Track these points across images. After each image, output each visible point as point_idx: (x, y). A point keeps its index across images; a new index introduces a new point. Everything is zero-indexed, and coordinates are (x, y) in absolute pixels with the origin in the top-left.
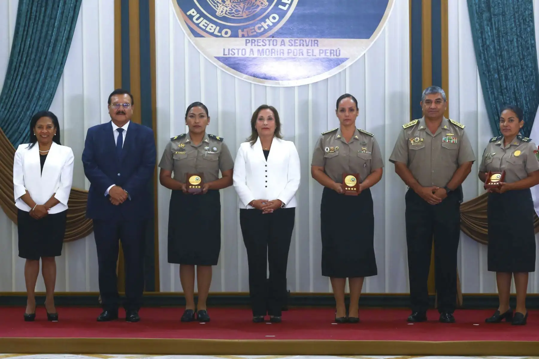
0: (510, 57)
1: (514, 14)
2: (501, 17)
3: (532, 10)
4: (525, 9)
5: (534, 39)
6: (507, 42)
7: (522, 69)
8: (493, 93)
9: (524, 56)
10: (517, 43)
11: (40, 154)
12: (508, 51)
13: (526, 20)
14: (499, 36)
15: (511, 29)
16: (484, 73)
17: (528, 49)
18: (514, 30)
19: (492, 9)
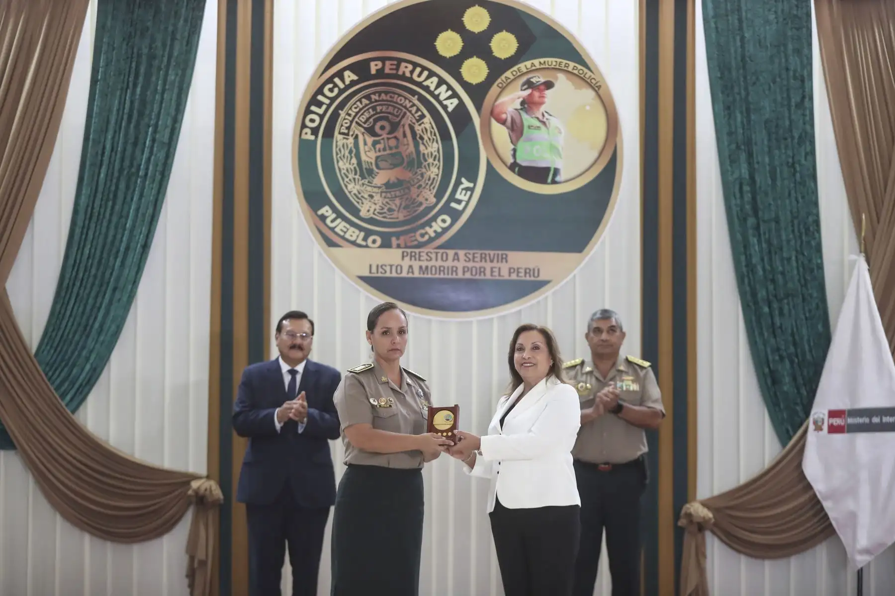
0: (786, 283)
1: (792, 222)
2: (773, 225)
3: (817, 215)
4: (809, 214)
5: (821, 257)
6: (782, 259)
7: (804, 300)
8: (761, 334)
9: (805, 280)
10: (797, 262)
12: (783, 273)
13: (809, 230)
14: (770, 252)
15: (788, 241)
16: (748, 306)
17: (812, 271)
18: (793, 243)
19: (760, 213)
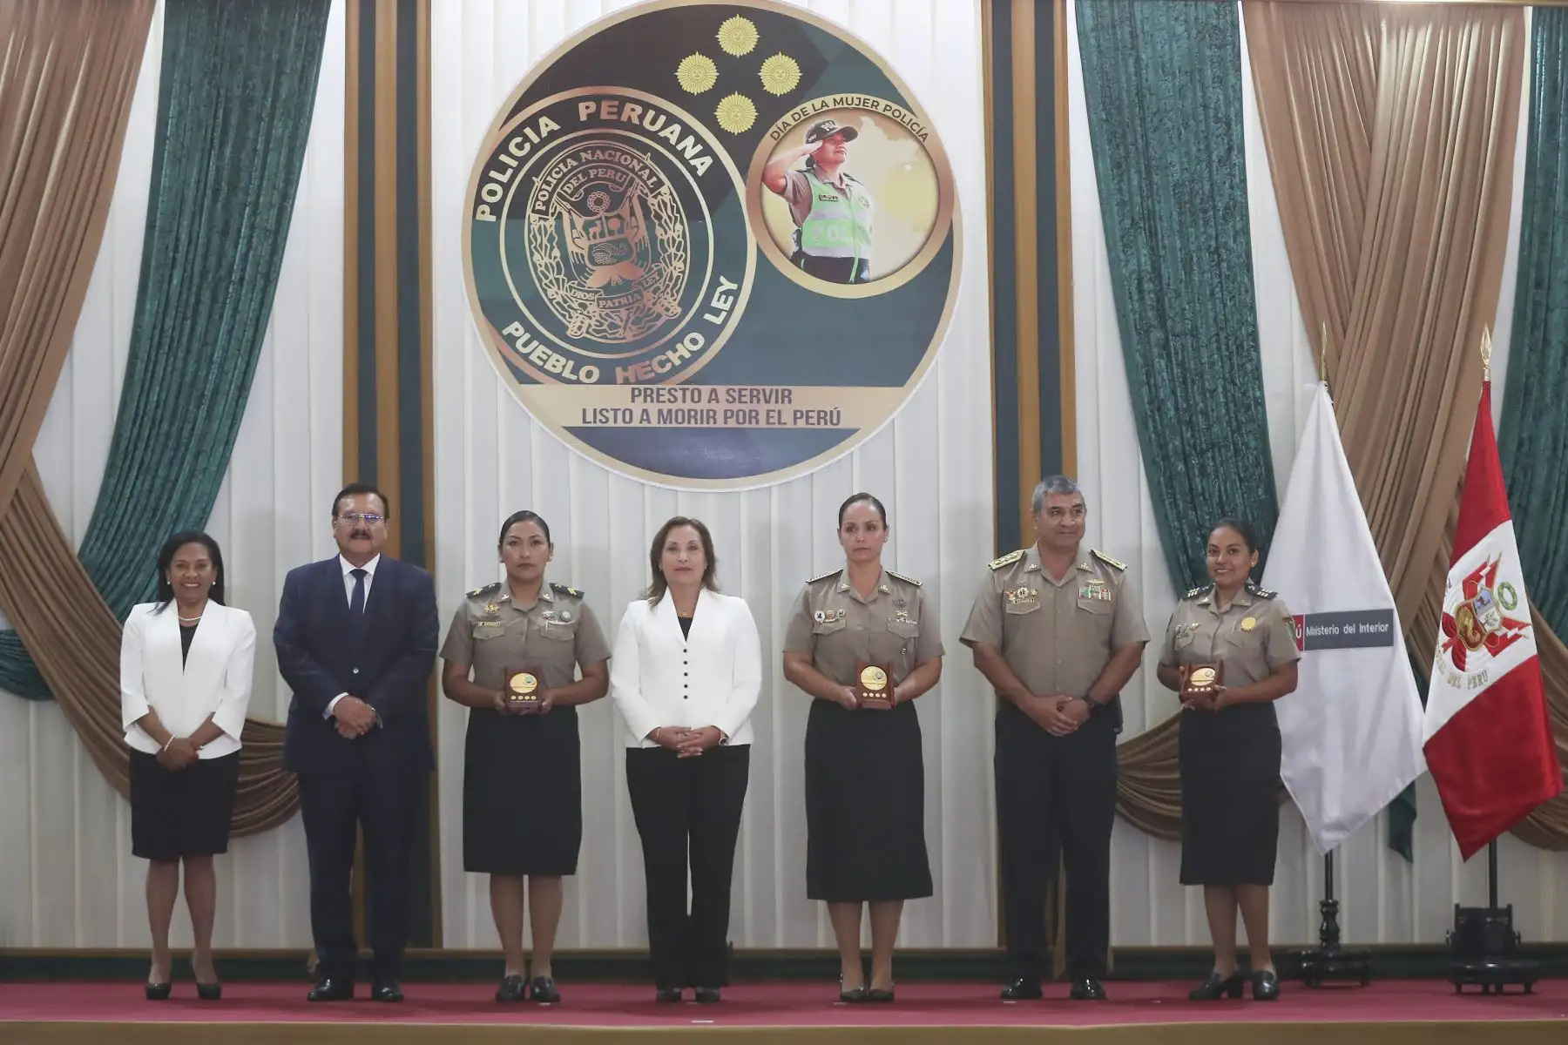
0: (1209, 428)
1: (1218, 335)
2: (1189, 340)
3: (1255, 325)
4: (1242, 323)
5: (1261, 388)
6: (1203, 393)
7: (1236, 451)
8: (1175, 504)
9: (1239, 424)
10: (1225, 396)
11: (180, 626)
12: (1205, 413)
13: (1243, 348)
14: (1185, 382)
15: (1212, 364)
16: (1154, 462)
17: (1248, 408)
18: (1218, 367)
19: (1169, 323)
